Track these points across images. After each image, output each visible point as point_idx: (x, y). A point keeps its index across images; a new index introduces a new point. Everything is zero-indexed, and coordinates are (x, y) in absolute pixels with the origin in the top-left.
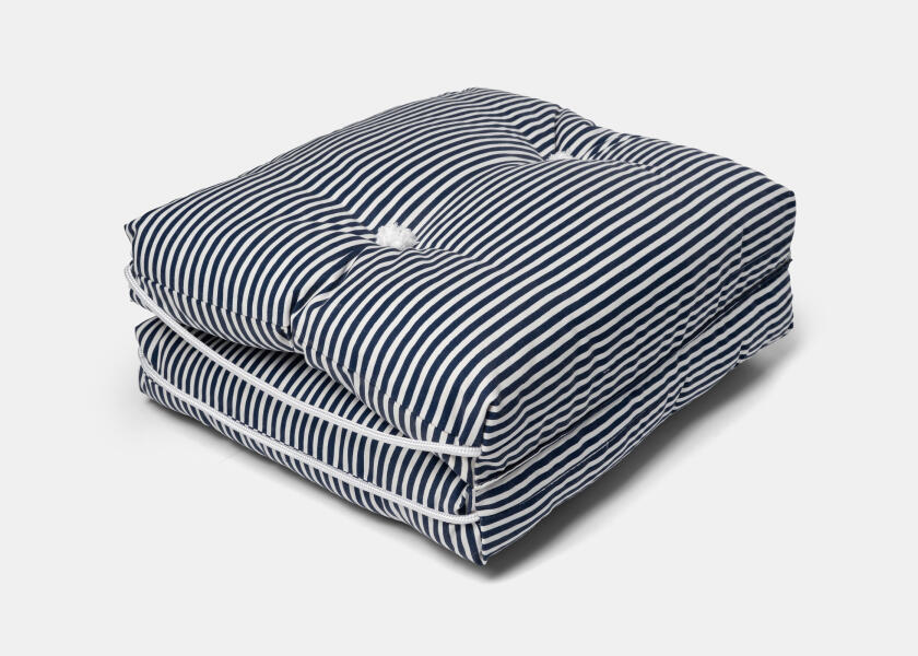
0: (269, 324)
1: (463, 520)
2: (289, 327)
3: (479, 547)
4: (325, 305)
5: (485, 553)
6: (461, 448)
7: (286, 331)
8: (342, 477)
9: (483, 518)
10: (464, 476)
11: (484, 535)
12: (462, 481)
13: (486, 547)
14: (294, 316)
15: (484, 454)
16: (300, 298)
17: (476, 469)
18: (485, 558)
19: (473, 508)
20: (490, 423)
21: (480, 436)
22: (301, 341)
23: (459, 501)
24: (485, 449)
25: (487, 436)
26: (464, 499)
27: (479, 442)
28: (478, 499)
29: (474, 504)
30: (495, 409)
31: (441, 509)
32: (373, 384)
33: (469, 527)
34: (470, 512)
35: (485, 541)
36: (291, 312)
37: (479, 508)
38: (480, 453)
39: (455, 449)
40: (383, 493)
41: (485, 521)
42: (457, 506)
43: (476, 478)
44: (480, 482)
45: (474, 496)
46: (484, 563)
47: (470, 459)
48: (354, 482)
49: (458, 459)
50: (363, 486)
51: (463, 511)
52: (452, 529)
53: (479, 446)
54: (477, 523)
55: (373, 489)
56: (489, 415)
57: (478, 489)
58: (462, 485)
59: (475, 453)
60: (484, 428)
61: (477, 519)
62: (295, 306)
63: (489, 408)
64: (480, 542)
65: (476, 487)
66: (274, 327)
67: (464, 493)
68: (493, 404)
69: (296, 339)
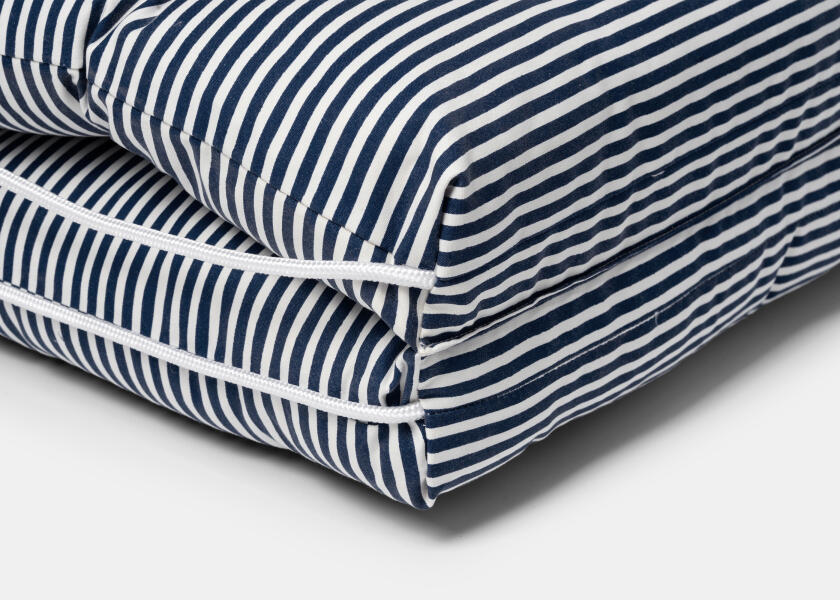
0: (45, 67)
1: (393, 416)
2: (82, 71)
3: (422, 469)
4: (150, 26)
5: (433, 482)
6: (399, 268)
7: (76, 80)
8: (168, 354)
9: (431, 412)
10: (400, 328)
11: (433, 446)
12: (396, 338)
13: (435, 470)
14: (92, 47)
15: (441, 282)
16: (105, 14)
17: (425, 315)
18: (433, 492)
19: (414, 394)
20: (452, 220)
21: (432, 245)
22: (103, 93)
23: (389, 377)
24: (442, 271)
25: (445, 246)
26: (398, 374)
27: (431, 259)
28: (425, 375)
29: (417, 385)
30: (459, 193)
31: (354, 397)
32: (235, 162)
33: (404, 429)
34: (407, 402)
35: (435, 459)
36: (87, 41)
37: (425, 394)
38: (432, 282)
39: (388, 272)
40: (243, 378)
41: (434, 419)
42: (385, 388)
43: (423, 332)
44: (431, 341)
45: (419, 366)
46: (430, 503)
47: (414, 293)
48: (188, 361)
49: (392, 290)
50: (206, 367)
51: (395, 399)
52: (372, 433)
53: (432, 268)
54: (420, 422)
55: (224, 372)
56: (447, 205)
57: (427, 355)
58: (396, 346)
59: (425, 280)
60: (439, 231)
61: (420, 414)
62: (96, 28)
63: (448, 192)
64: (424, 460)
65: (422, 351)
66: (54, 71)
67: (400, 361)
68: (456, 182)
69: (95, 91)
